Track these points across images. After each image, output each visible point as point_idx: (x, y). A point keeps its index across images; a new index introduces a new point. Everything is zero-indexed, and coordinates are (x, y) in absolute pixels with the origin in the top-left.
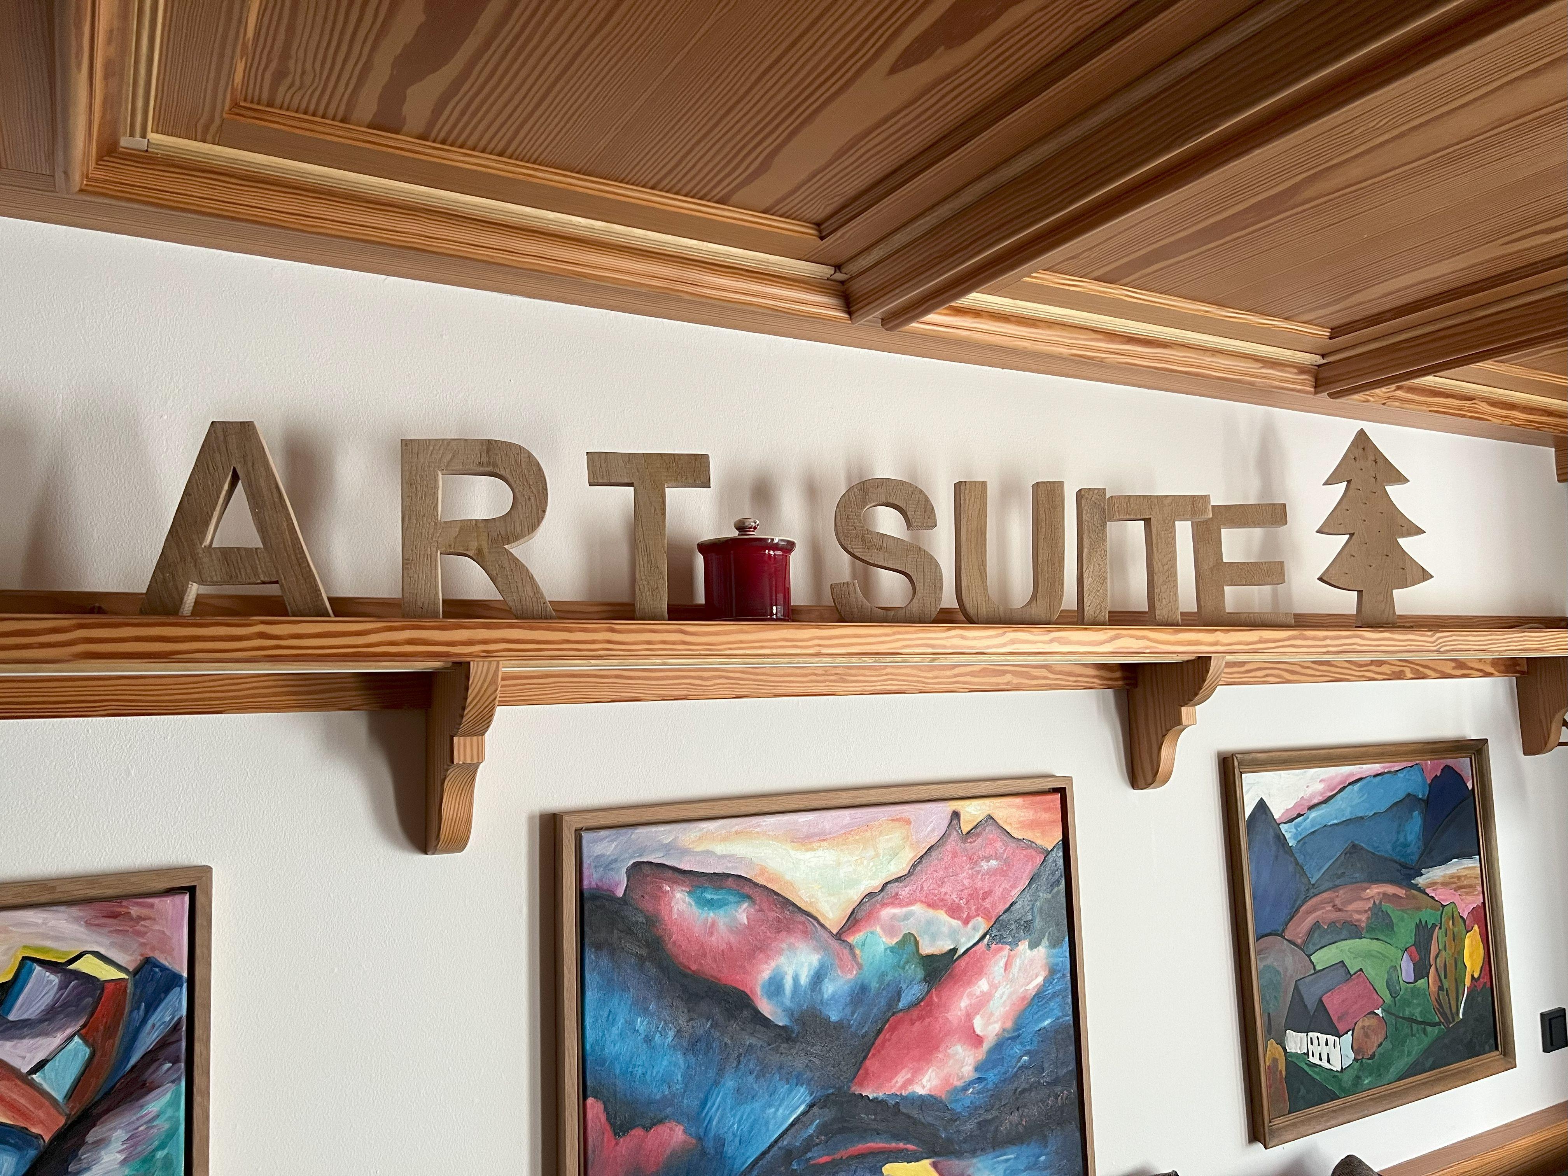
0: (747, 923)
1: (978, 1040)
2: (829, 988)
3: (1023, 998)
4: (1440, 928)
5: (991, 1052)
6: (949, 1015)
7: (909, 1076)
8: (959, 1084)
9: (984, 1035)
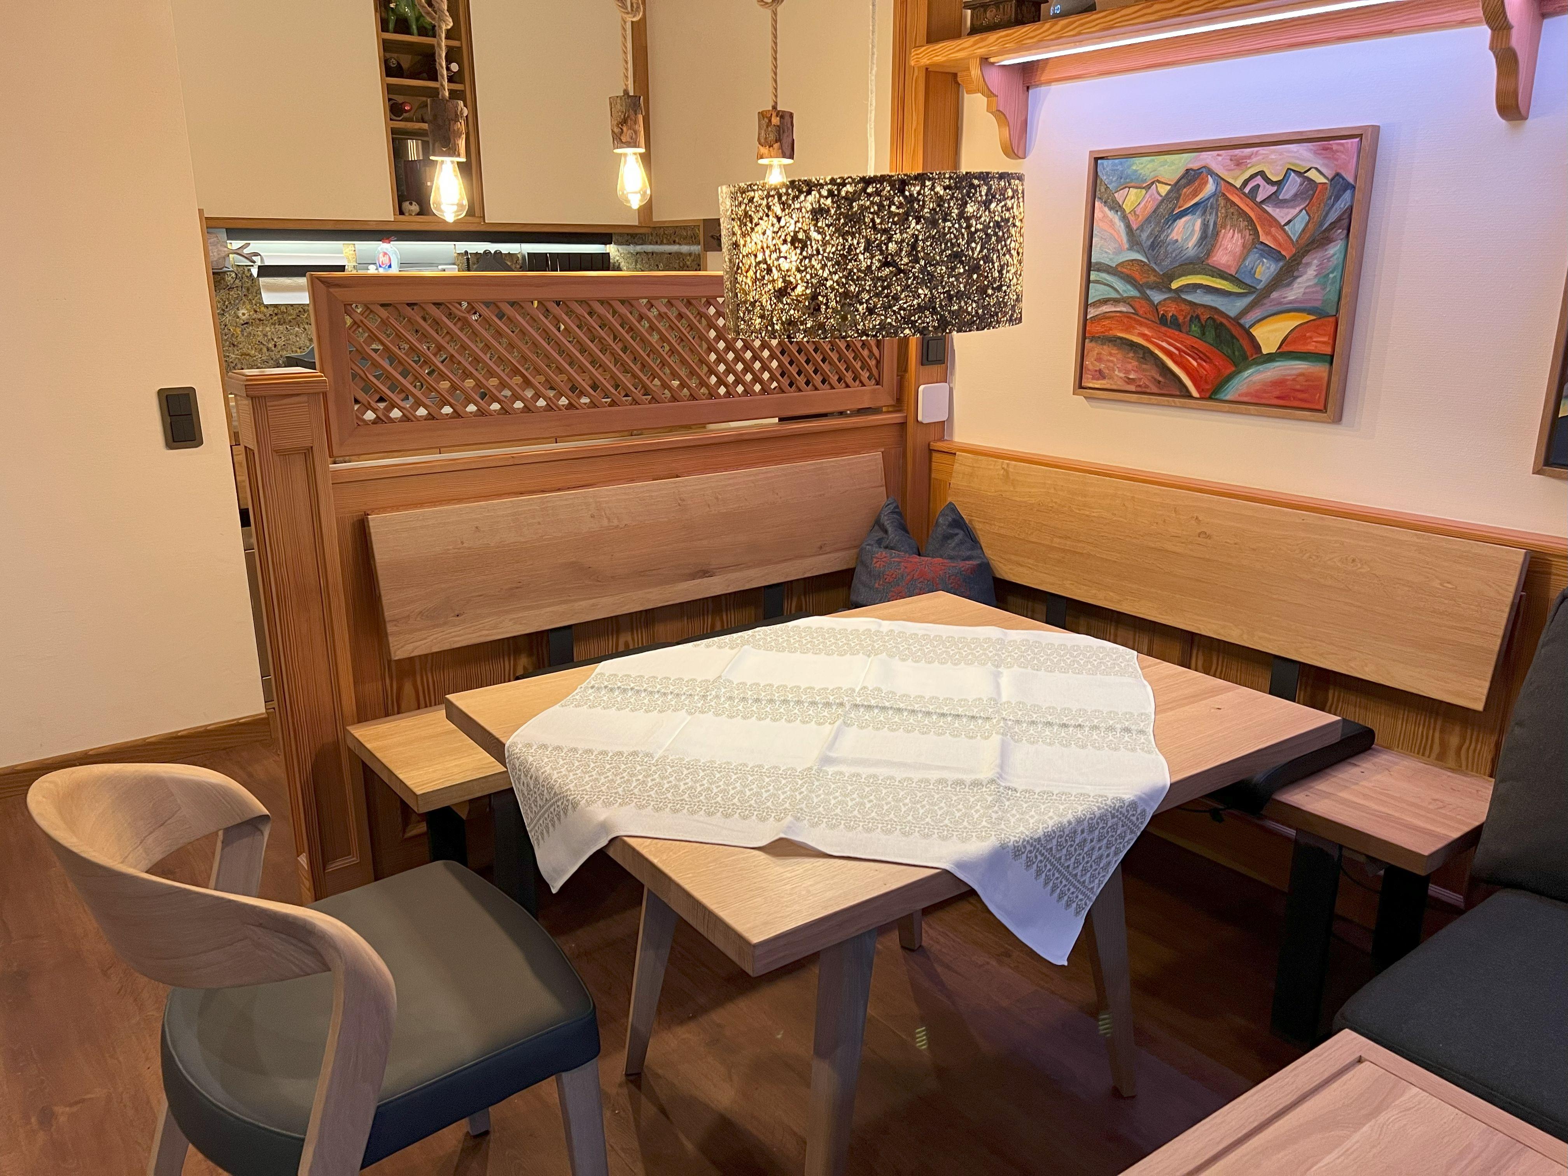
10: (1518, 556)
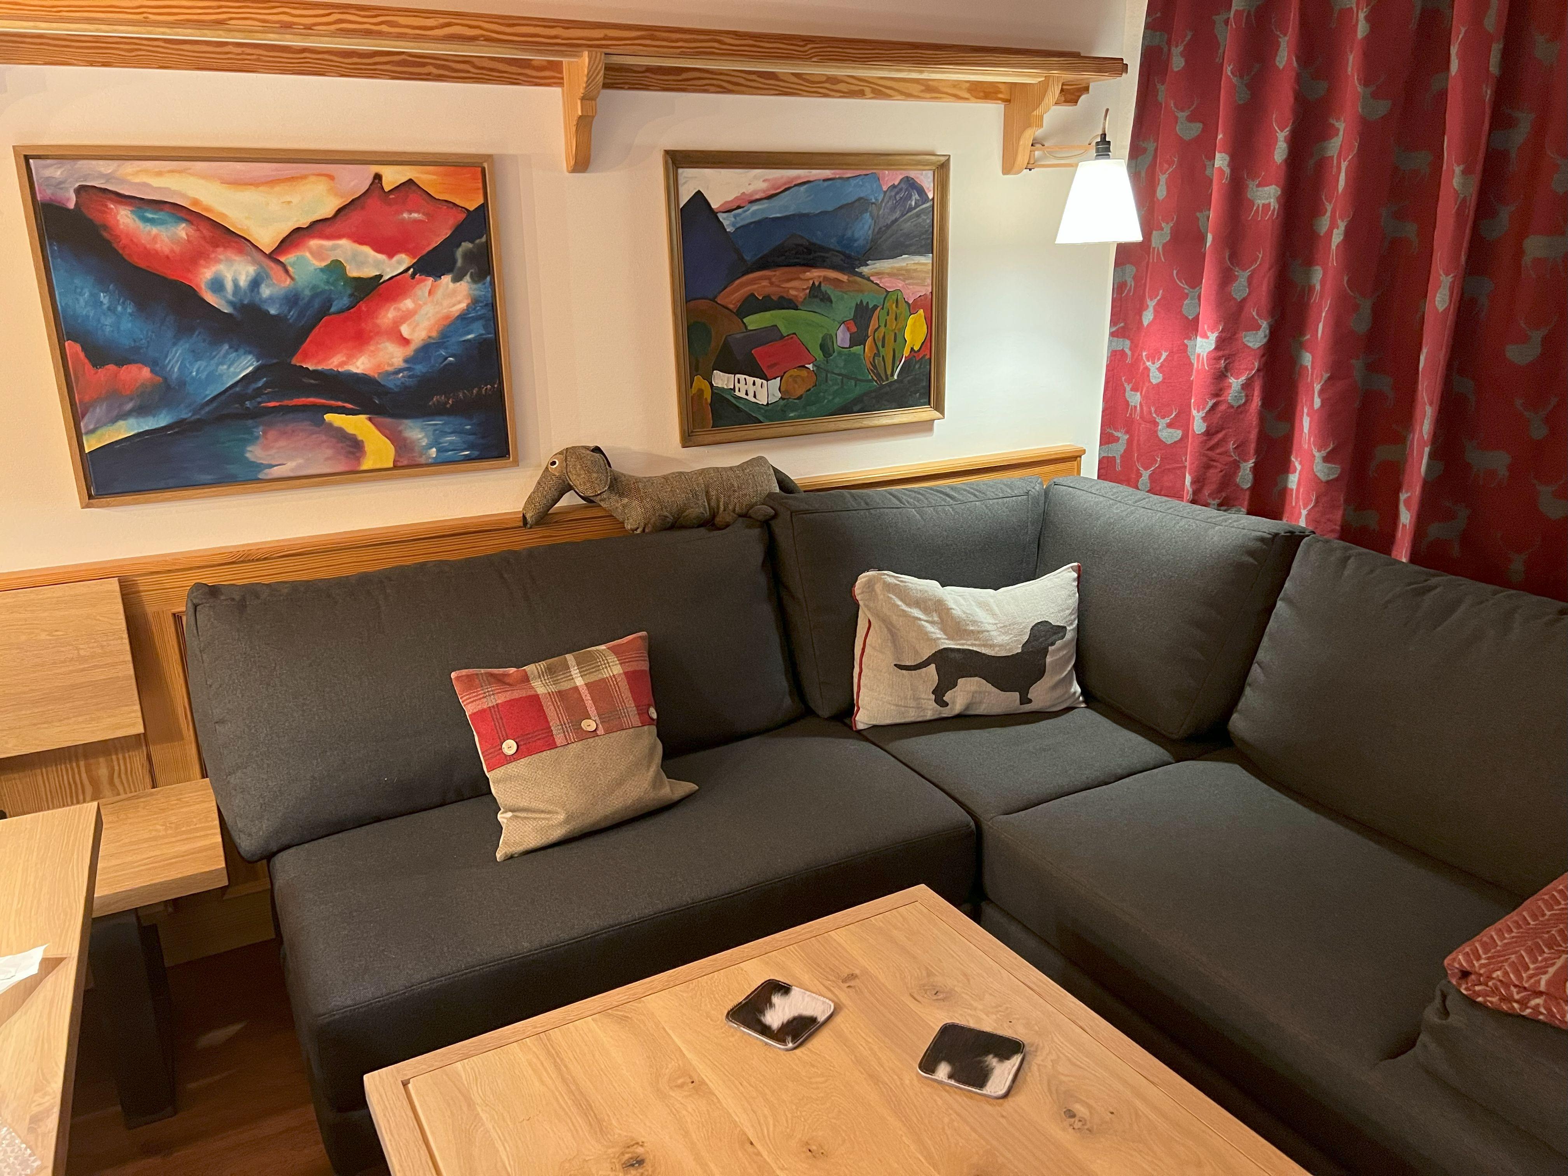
0: (186, 238)
1: (406, 342)
2: (266, 291)
3: (447, 317)
4: (883, 308)
5: (418, 351)
6: (378, 321)
7: (344, 359)
8: (390, 369)
9: (412, 340)
10: (114, 585)
